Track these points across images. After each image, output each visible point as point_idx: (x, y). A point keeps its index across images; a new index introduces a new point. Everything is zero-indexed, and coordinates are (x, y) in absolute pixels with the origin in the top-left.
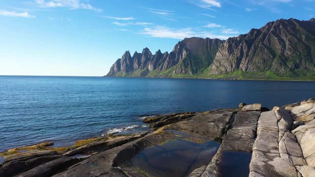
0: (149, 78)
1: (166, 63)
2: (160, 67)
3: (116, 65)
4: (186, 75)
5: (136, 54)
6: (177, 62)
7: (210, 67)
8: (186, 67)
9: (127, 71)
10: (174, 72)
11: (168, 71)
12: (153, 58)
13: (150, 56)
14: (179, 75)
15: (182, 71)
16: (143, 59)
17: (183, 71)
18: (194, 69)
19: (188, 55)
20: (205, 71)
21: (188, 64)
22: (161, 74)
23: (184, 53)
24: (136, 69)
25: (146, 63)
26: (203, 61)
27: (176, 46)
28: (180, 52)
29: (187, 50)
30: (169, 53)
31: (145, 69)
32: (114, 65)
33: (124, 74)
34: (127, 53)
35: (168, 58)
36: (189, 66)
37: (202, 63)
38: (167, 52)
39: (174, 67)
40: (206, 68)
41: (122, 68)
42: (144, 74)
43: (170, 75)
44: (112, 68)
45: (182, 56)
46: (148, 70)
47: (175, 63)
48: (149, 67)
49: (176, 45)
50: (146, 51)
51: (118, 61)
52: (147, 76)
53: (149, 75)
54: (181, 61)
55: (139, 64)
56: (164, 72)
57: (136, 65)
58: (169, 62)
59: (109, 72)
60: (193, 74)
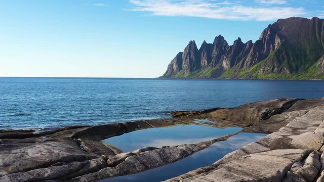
0: (223, 79)
1: (249, 57)
2: (240, 63)
3: (175, 61)
4: (280, 75)
5: (205, 44)
6: (266, 56)
7: (318, 63)
8: (280, 63)
9: (191, 70)
10: (262, 70)
11: (252, 68)
12: (230, 51)
13: (225, 47)
14: (269, 76)
15: (273, 69)
16: (215, 52)
17: (276, 69)
18: (294, 65)
19: (284, 45)
20: (311, 68)
21: (283, 59)
22: (242, 73)
23: (278, 41)
24: (205, 67)
25: (219, 58)
26: (308, 52)
27: (265, 32)
28: (271, 40)
29: (281, 37)
30: (254, 42)
31: (218, 66)
32: (172, 61)
33: (187, 74)
34: (192, 44)
35: (252, 50)
36: (285, 61)
37: (306, 56)
38: (251, 41)
39: (262, 63)
40: (312, 64)
41: (184, 65)
42: (217, 75)
43: (255, 75)
44: (171, 66)
45: (274, 47)
46: (222, 68)
47: (262, 57)
48: (224, 63)
49: (265, 30)
50: (220, 40)
51: (179, 56)
52: (220, 77)
53: (224, 75)
54: (272, 53)
55: (209, 60)
56: (247, 70)
57: (204, 61)
58: (253, 56)
59: (167, 72)
60: (291, 72)
